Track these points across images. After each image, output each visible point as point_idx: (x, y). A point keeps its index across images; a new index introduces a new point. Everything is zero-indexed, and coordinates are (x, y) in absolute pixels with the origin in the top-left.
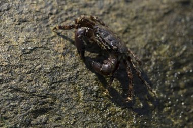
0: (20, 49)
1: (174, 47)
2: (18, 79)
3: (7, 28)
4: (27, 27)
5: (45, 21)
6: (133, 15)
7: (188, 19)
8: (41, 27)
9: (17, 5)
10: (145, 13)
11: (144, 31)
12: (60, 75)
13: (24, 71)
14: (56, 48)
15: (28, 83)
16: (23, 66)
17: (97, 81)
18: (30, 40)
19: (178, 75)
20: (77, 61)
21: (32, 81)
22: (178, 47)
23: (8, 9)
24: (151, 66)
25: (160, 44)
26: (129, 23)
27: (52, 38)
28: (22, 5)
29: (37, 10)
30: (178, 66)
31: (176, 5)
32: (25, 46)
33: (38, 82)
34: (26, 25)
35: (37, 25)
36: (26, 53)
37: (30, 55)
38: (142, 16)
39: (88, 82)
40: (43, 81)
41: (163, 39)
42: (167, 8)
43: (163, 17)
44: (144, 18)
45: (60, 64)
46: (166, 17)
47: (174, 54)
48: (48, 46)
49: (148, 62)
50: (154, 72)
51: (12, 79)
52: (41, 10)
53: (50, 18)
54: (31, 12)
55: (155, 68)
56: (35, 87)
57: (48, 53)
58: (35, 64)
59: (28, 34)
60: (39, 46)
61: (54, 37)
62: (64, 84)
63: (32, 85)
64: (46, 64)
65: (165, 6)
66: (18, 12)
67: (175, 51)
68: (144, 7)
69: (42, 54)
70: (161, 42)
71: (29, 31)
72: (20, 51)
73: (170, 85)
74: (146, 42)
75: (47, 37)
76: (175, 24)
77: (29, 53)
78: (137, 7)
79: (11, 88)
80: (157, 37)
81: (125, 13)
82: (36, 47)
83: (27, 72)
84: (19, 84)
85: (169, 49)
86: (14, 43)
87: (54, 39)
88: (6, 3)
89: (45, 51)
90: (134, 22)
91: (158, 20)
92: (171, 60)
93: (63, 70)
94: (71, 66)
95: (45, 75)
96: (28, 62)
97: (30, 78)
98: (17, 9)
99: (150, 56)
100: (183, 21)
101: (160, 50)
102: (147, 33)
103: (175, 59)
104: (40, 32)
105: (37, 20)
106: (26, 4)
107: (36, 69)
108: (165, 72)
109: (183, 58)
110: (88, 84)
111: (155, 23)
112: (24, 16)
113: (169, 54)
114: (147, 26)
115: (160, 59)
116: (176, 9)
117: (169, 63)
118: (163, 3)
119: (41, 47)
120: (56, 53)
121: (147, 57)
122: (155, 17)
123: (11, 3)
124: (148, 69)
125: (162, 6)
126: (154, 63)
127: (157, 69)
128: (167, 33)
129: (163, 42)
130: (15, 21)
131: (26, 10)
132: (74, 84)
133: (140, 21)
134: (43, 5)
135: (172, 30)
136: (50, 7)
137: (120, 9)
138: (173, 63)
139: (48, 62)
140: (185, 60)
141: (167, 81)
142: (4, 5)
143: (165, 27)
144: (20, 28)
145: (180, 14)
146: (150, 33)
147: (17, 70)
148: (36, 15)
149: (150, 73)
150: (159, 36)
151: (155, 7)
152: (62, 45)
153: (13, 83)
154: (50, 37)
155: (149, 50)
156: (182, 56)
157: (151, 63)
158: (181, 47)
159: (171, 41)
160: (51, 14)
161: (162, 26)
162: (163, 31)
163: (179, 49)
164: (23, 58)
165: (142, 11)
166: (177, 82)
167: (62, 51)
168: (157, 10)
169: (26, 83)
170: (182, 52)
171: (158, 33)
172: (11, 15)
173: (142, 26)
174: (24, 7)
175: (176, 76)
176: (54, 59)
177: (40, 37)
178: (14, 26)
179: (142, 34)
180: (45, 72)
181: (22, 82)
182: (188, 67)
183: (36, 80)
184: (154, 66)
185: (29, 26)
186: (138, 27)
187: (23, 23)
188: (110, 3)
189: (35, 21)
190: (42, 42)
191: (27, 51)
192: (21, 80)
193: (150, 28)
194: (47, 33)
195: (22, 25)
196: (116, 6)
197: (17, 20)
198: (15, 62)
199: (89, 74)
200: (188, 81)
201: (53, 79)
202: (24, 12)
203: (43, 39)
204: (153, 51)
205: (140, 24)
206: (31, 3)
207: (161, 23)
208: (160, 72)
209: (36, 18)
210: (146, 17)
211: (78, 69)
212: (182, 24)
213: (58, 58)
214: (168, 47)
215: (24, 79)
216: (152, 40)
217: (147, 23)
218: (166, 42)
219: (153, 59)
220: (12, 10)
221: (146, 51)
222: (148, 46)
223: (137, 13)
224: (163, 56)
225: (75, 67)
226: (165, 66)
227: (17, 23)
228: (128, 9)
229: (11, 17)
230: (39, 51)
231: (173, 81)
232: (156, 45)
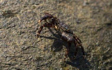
1: (103, 48)
2: (20, 64)
3: (14, 36)
4: (24, 36)
5: (34, 33)
6: (81, 30)
7: (111, 33)
8: (32, 36)
9: (19, 24)
10: (88, 29)
11: (87, 39)
12: (42, 62)
13: (23, 60)
14: (40, 48)
15: (25, 66)
16: (22, 57)
17: (62, 65)
18: (26, 43)
20: (51, 54)
21: (27, 65)
22: (105, 48)
23: (14, 26)
24: (91, 58)
25: (96, 46)
26: (79, 34)
27: (38, 42)
28: (22, 24)
29: (30, 27)
30: (105, 58)
31: (104, 25)
32: (23, 46)
33: (30, 66)
34: (24, 35)
35: (30, 35)
36: (24, 50)
37: (26, 51)
38: (86, 31)
39: (57, 66)
40: (33, 65)
41: (97, 43)
42: (99, 27)
43: (97, 32)
44: (87, 32)
45: (42, 56)
46: (99, 32)
47: (103, 52)
48: (36, 46)
49: (89, 56)
51: (16, 64)
52: (32, 27)
53: (37, 31)
54: (26, 28)
56: (28, 68)
57: (36, 50)
58: (29, 56)
59: (25, 40)
60: (31, 46)
61: (39, 41)
62: (44, 67)
63: (27, 67)
64: (35, 56)
65: (98, 26)
66: (20, 28)
67: (104, 50)
68: (87, 26)
69: (32, 50)
70: (96, 45)
71: (25, 38)
72: (20, 49)
73: (101, 69)
74: (88, 45)
75: (35, 41)
76: (103, 36)
77: (26, 50)
78: (83, 26)
79: (15, 69)
80: (94, 42)
81: (76, 30)
82: (29, 47)
83: (24, 60)
84: (20, 67)
85: (100, 49)
86: (18, 44)
87: (39, 43)
88: (14, 23)
89: (34, 49)
90: (82, 34)
91: (95, 34)
92: (102, 55)
93: (44, 59)
94: (48, 57)
95: (34, 62)
96: (25, 55)
97: (26, 64)
98: (19, 26)
99: (90, 53)
100: (108, 34)
101: (96, 50)
102: (88, 40)
103: (104, 54)
104: (31, 39)
105: (30, 32)
106: (24, 23)
107: (29, 58)
108: (98, 61)
110: (57, 67)
111: (93, 35)
112: (23, 30)
113: (100, 51)
114: (89, 36)
115: (95, 54)
116: (104, 28)
117: (101, 57)
118: (97, 25)
119: (32, 47)
120: (40, 50)
121: (89, 53)
122: (93, 32)
123: (16, 23)
124: (89, 60)
125: (97, 26)
126: (92, 57)
127: (94, 60)
128: (100, 41)
129: (97, 45)
130: (18, 33)
131: (24, 27)
132: (49, 67)
133: (85, 34)
134: (33, 24)
135: (102, 39)
136: (37, 25)
137: (74, 27)
138: (103, 56)
139: (35, 55)
140: (109, 55)
141: (99, 66)
142: (12, 24)
143: (98, 37)
144: (21, 36)
145: (106, 30)
146: (90, 40)
147: (19, 59)
148: (29, 30)
149: (90, 62)
150: (95, 42)
151: (93, 26)
152: (43, 46)
153: (17, 66)
155: (90, 49)
156: (107, 53)
157: (91, 56)
158: (107, 48)
159: (102, 45)
160: (37, 29)
161: (97, 36)
162: (97, 39)
164: (22, 52)
165: (86, 29)
166: (104, 67)
167: (43, 49)
168: (94, 28)
169: (24, 66)
170: (107, 51)
171: (94, 40)
172: (16, 29)
173: (86, 36)
174: (23, 25)
175: (104, 64)
176: (39, 53)
177: (31, 41)
178: (17, 35)
179: (86, 41)
180: (34, 60)
181: (22, 65)
182: (110, 59)
183: (29, 64)
184: (93, 58)
185: (26, 35)
186: (84, 37)
187: (22, 34)
188: (69, 24)
189: (29, 33)
190: (32, 44)
192: (21, 65)
193: (90, 37)
194: (35, 39)
195: (22, 35)
196: (72, 25)
197: (19, 32)
198: (18, 54)
199: (57, 62)
200: (111, 66)
201: (38, 64)
202: (23, 28)
203: (33, 43)
204: (92, 50)
205: (85, 35)
206: (27, 23)
207: (96, 35)
208: (96, 62)
209: (29, 31)
210: (88, 32)
211: (52, 59)
212: (107, 36)
213: (41, 53)
214: (100, 48)
215: (23, 64)
216: (91, 44)
217: (88, 35)
218: (99, 45)
219: (92, 54)
220: (17, 27)
221: (88, 50)
222: (89, 47)
223: (83, 29)
224: (97, 53)
225: (50, 58)
226: (98, 58)
227: (20, 34)
228: (78, 27)
229: (16, 30)
230: (31, 49)
231: (103, 66)
232: (94, 47)
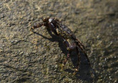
0: (10, 42)
1: (105, 42)
2: (9, 60)
3: (3, 29)
4: (15, 29)
5: (26, 25)
6: (80, 22)
7: (114, 25)
8: (23, 29)
9: (9, 15)
10: (87, 21)
11: (87, 32)
12: (35, 58)
13: (12, 55)
14: (32, 42)
15: (15, 62)
16: (12, 52)
17: (57, 62)
18: (16, 36)
19: (107, 60)
20: (45, 49)
21: (17, 61)
22: (107, 42)
23: (4, 17)
24: (91, 54)
25: (96, 40)
26: (78, 27)
27: (30, 35)
28: (12, 15)
29: (21, 18)
30: (107, 54)
31: (106, 16)
32: (13, 40)
33: (21, 62)
34: (14, 27)
35: (21, 27)
36: (14, 44)
37: (16, 45)
38: (86, 23)
39: (51, 63)
40: (24, 61)
41: (98, 37)
42: (101, 18)
43: (98, 23)
44: (86, 24)
45: (34, 52)
46: (100, 24)
47: (105, 47)
48: (28, 40)
49: (89, 51)
50: (93, 57)
51: (5, 60)
52: (24, 18)
53: (29, 23)
54: (17, 19)
55: (93, 55)
56: (19, 65)
57: (28, 44)
58: (19, 51)
59: (15, 33)
60: (22, 40)
61: (32, 34)
62: (37, 63)
63: (17, 64)
64: (26, 51)
65: (100, 17)
66: (10, 19)
67: (105, 45)
68: (86, 18)
69: (23, 45)
70: (96, 39)
71: (16, 31)
72: (10, 43)
73: (102, 66)
74: (88, 39)
75: (27, 35)
76: (105, 28)
77: (16, 44)
78: (82, 17)
79: (4, 65)
80: (94, 36)
81: (75, 21)
82: (20, 41)
83: (14, 56)
84: (9, 63)
85: (102, 43)
86: (7, 38)
87: (31, 36)
88: (3, 14)
89: (25, 43)
90: (81, 26)
91: (95, 26)
92: (103, 50)
93: (36, 55)
94: (41, 53)
95: (25, 58)
96: (15, 50)
97: (16, 60)
98: (9, 17)
99: (90, 47)
100: (111, 26)
101: (96, 44)
102: (88, 33)
103: (105, 50)
104: (23, 31)
105: (21, 24)
106: (15, 14)
107: (20, 54)
108: (99, 57)
109: (110, 49)
110: (52, 64)
111: (93, 27)
112: (13, 22)
113: (102, 46)
114: (88, 29)
115: (96, 49)
116: (106, 19)
117: (102, 52)
118: (98, 15)
119: (23, 41)
120: (32, 44)
121: (88, 48)
122: (93, 24)
123: (5, 14)
124: (89, 55)
125: (98, 17)
126: (92, 52)
127: (94, 55)
128: (101, 34)
129: (98, 39)
130: (7, 24)
131: (14, 17)
132: (43, 64)
133: (84, 26)
134: (25, 15)
135: (104, 32)
136: (29, 16)
137: (72, 18)
138: (104, 52)
139: (27, 50)
140: (111, 50)
141: (100, 63)
142: (1, 15)
143: (99, 30)
144: (11, 29)
145: (109, 22)
146: (90, 33)
147: (8, 54)
148: (20, 21)
149: (90, 58)
150: (96, 35)
151: (94, 17)
152: (36, 40)
153: (6, 62)
154: (28, 34)
155: (89, 44)
156: (110, 48)
157: (90, 52)
158: (109, 42)
159: (103, 38)
160: (30, 20)
161: (98, 29)
162: (98, 32)
163: (108, 44)
164: (12, 47)
165: (85, 20)
166: (106, 64)
167: (36, 43)
168: (95, 19)
170: (109, 45)
171: (95, 33)
172: (5, 21)
173: (85, 29)
174: (14, 16)
175: (105, 60)
176: (31, 48)
177: (23, 34)
178: (7, 28)
179: (85, 34)
180: (26, 56)
181: (11, 62)
182: (113, 55)
183: (20, 61)
184: (93, 54)
185: (16, 28)
186: (83, 30)
187: (12, 26)
188: (66, 15)
189: (20, 25)
190: (24, 38)
191: (15, 43)
192: (10, 61)
193: (90, 30)
194: (27, 32)
195: (12, 27)
196: (70, 16)
197: (9, 24)
198: (7, 50)
199: (52, 58)
200: (113, 63)
201: (30, 61)
202: (13, 19)
203: (25, 36)
204: (92, 44)
205: (84, 28)
206: (18, 14)
207: (97, 27)
208: (96, 58)
209: (20, 23)
210: (88, 23)
211: (46, 55)
212: (110, 28)
213: (33, 48)
214: (101, 42)
215: (12, 60)
216: (91, 38)
217: (88, 27)
218: (100, 39)
219: (92, 49)
220: (6, 18)
221: (87, 44)
222: (89, 41)
223: (82, 21)
224: (98, 48)
225: (44, 53)
226: (99, 53)
227: (9, 26)
228: (77, 18)
229: (5, 22)
230: (22, 43)
231: (104, 63)
232: (94, 41)
